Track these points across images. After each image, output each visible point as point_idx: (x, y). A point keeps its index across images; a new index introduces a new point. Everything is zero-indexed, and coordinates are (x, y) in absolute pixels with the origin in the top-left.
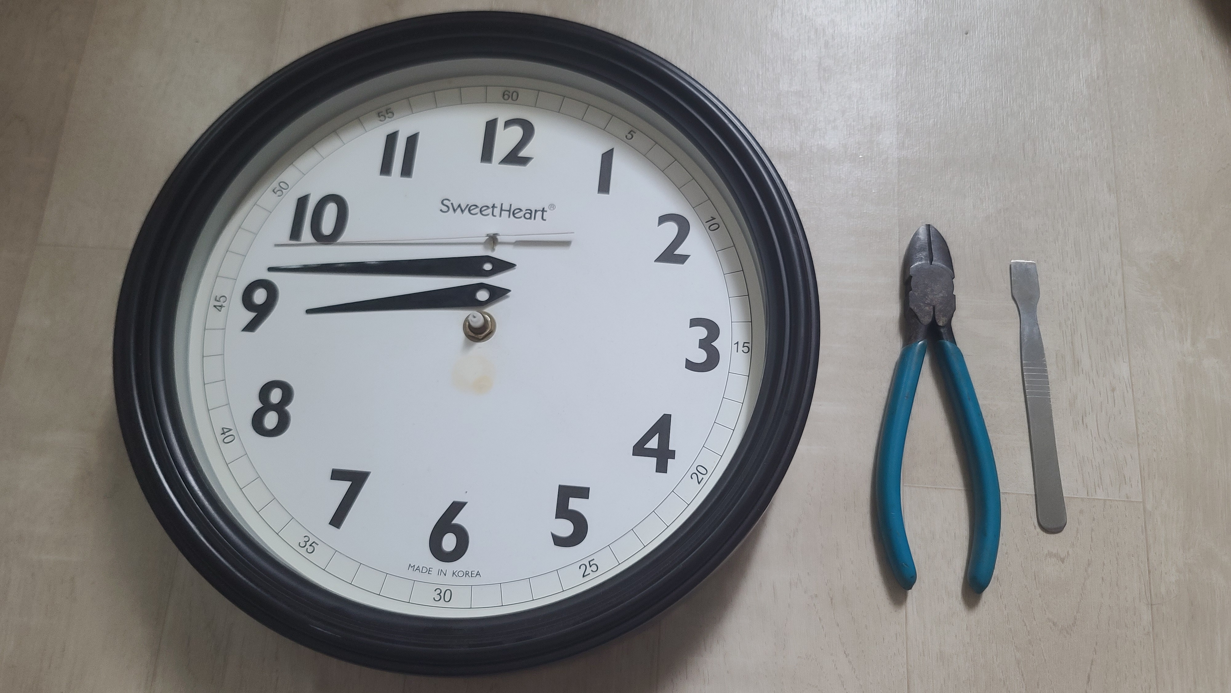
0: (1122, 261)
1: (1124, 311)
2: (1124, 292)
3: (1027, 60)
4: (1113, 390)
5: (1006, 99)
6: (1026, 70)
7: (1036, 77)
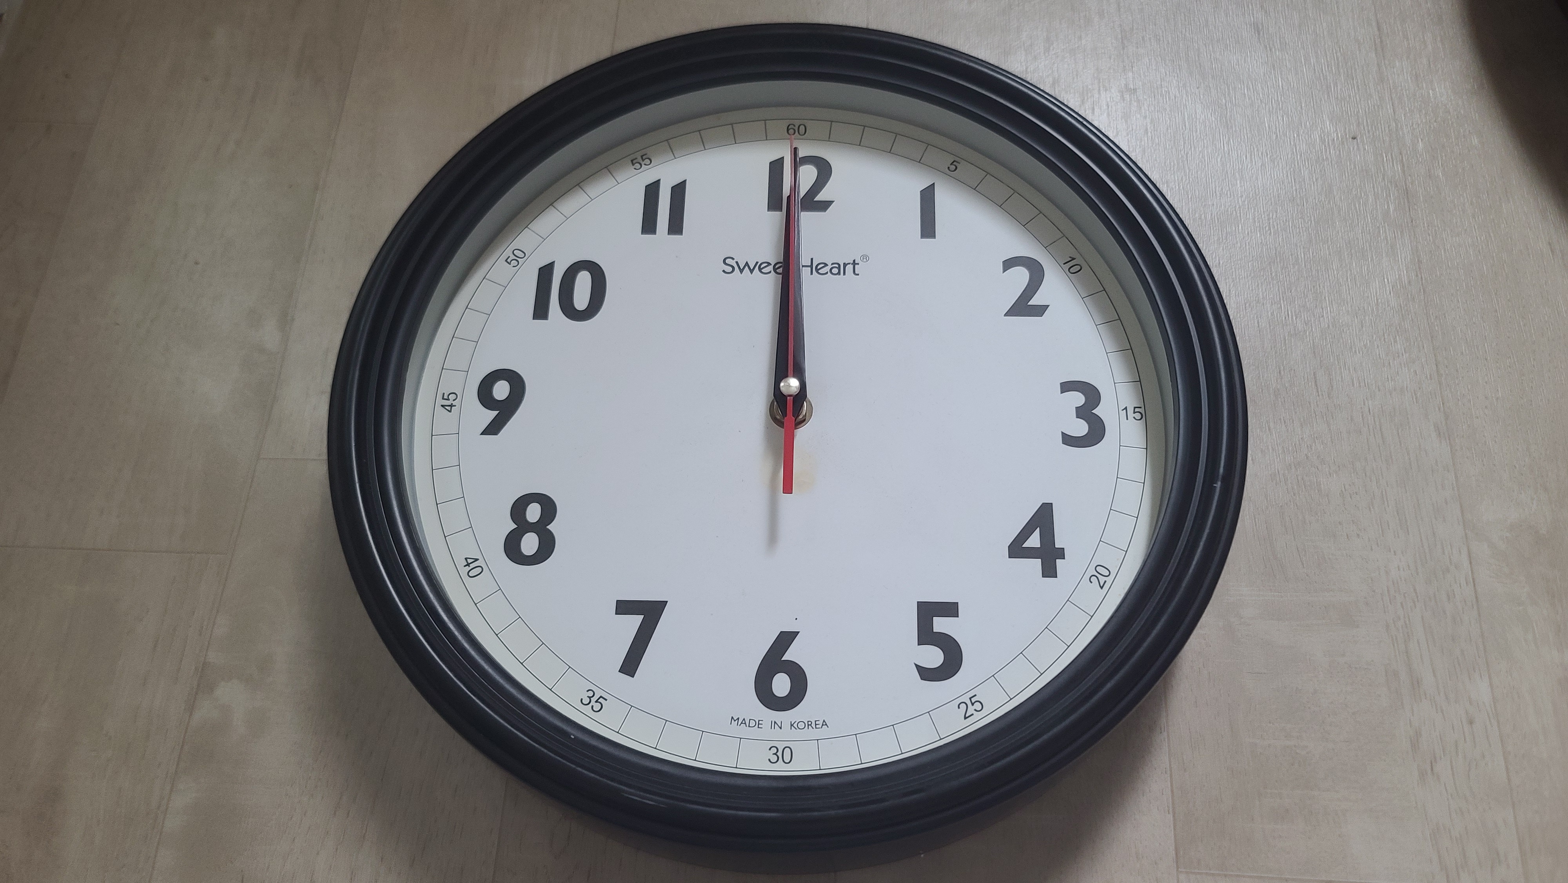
0: (1466, 534)
1: (1475, 607)
2: (1473, 579)
3: (1310, 260)
4: (1471, 722)
5: (1286, 313)
6: (1310, 274)
7: (1324, 283)
